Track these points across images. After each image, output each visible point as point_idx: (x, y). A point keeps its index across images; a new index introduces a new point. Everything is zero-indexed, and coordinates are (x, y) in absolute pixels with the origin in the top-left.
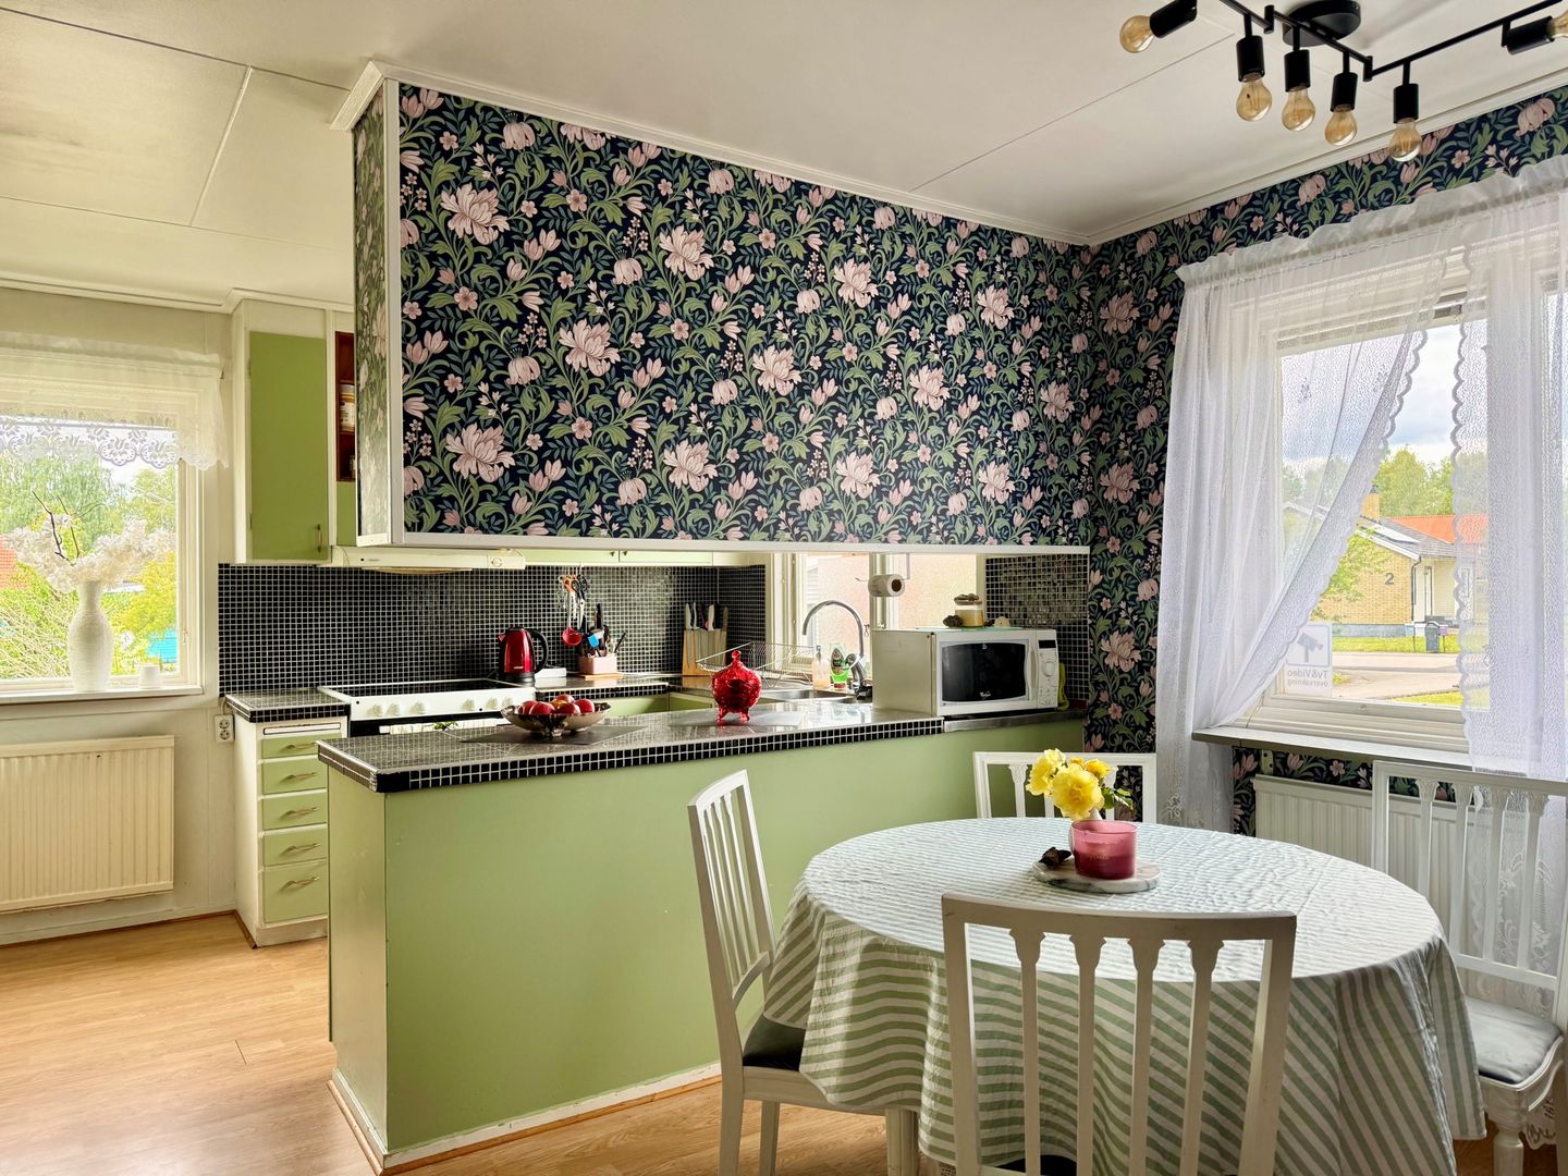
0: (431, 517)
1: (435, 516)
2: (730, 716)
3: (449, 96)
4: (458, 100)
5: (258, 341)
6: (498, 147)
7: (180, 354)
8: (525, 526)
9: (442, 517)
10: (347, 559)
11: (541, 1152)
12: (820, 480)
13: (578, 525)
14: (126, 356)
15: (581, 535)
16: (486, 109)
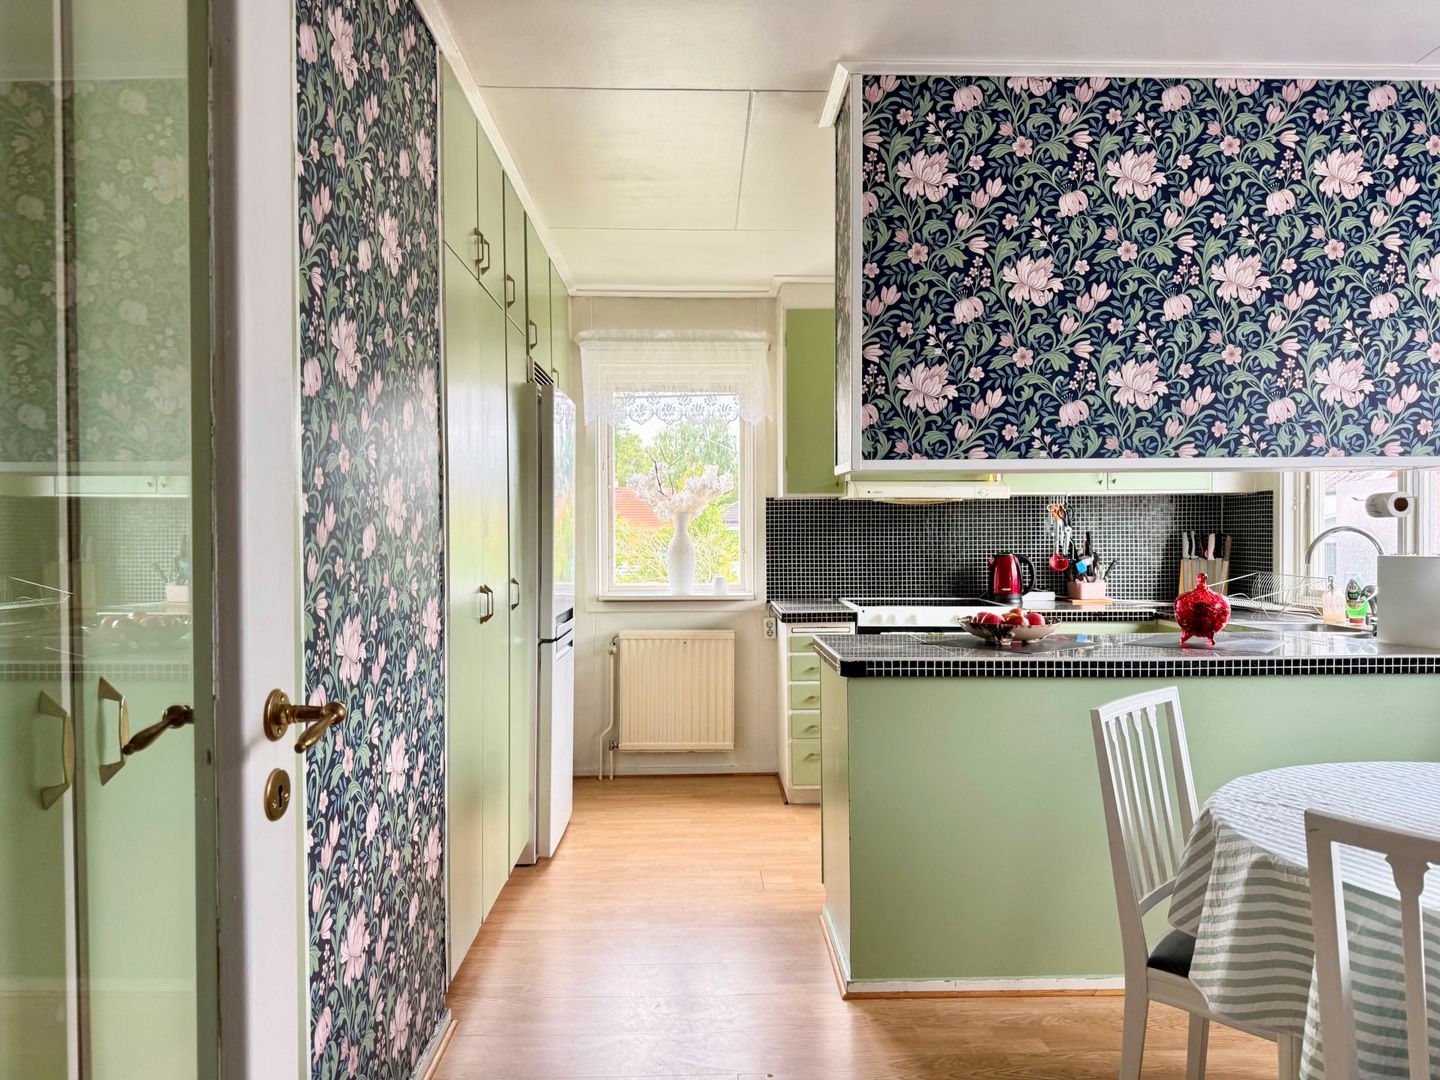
0: (884, 446)
1: (887, 446)
2: (1194, 640)
3: (905, 77)
4: (913, 78)
5: (793, 315)
6: (949, 113)
7: (740, 334)
8: (966, 451)
9: (893, 446)
10: (857, 492)
11: (979, 1013)
12: (1294, 390)
13: (1017, 448)
14: (702, 339)
15: (1020, 457)
16: (938, 80)
